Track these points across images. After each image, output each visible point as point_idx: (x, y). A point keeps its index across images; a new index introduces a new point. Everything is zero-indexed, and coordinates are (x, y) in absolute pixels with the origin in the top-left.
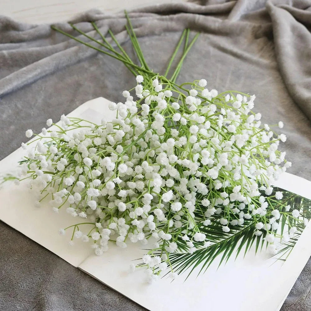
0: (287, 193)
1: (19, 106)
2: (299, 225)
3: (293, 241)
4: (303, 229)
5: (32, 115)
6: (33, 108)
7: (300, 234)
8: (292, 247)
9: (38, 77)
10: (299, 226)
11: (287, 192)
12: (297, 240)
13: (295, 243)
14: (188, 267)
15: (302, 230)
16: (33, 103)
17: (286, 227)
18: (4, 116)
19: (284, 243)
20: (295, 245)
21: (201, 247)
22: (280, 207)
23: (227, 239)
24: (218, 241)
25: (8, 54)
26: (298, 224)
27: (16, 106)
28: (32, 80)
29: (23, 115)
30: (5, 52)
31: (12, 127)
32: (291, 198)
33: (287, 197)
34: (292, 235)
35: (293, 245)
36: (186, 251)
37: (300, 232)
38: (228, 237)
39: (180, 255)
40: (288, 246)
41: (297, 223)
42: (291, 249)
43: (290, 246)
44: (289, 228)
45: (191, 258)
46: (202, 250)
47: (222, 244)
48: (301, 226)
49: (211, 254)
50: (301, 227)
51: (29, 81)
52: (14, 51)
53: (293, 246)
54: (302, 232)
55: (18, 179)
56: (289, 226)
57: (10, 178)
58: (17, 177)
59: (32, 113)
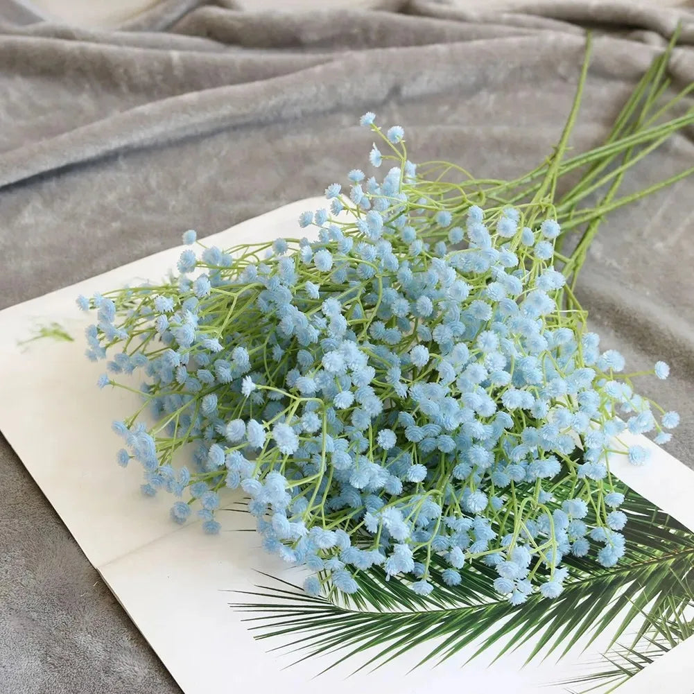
0: (687, 537)
1: (153, 182)
2: (676, 625)
3: (638, 660)
4: (680, 640)
5: (170, 208)
6: (178, 193)
7: (667, 650)
8: (628, 676)
9: (224, 124)
10: (675, 627)
11: (686, 535)
12: (650, 661)
13: (642, 668)
14: (344, 645)
15: (676, 641)
16: (184, 182)
17: (639, 620)
18: (111, 197)
19: (611, 659)
20: (638, 671)
21: (398, 607)
22: (648, 567)
23: (474, 607)
24: (449, 606)
25: (182, 59)
26: (674, 623)
27: (146, 179)
28: (207, 129)
29: (150, 203)
30: (175, 55)
31: (116, 225)
32: (691, 552)
33: (681, 545)
34: (643, 647)
35: (632, 671)
36: (359, 607)
37: (667, 645)
38: (477, 603)
39: (339, 611)
40: (619, 669)
41: (672, 618)
42: (625, 678)
43: (625, 671)
44: (645, 628)
45: (360, 628)
46: (398, 615)
47: (454, 615)
48: (680, 630)
49: (414, 632)
50: (676, 633)
51: (200, 130)
53: (631, 675)
54: (674, 644)
55: (71, 339)
56: (646, 621)
57: (55, 332)
58: (72, 336)
59: (174, 203)
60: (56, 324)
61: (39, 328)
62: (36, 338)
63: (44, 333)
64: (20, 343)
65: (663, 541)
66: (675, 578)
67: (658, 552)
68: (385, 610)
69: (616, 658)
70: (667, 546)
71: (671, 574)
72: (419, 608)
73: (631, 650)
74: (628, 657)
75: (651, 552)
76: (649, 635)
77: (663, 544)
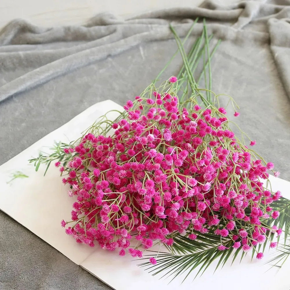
0: (285, 200)
1: (31, 104)
5: (43, 114)
6: (43, 107)
8: (288, 254)
9: (50, 78)
11: (284, 200)
14: (186, 269)
16: (44, 103)
18: (17, 114)
19: (280, 250)
21: (198, 250)
23: (224, 243)
24: (216, 245)
25: (24, 55)
27: (28, 104)
28: (44, 81)
29: (34, 113)
30: (21, 53)
31: (24, 125)
32: (288, 206)
33: (284, 204)
34: (288, 243)
35: (289, 252)
36: (184, 254)
38: (225, 242)
39: (178, 257)
40: (284, 253)
42: (287, 255)
43: (286, 253)
44: (286, 236)
45: (188, 262)
46: (199, 253)
49: (208, 258)
51: (42, 81)
52: (29, 52)
55: (27, 177)
56: (285, 234)
57: (20, 175)
58: (27, 175)
59: (43, 112)
60: (19, 172)
61: (13, 175)
62: (13, 179)
63: (15, 176)
64: (7, 183)
65: (278, 204)
66: (287, 216)
67: (278, 208)
68: (194, 252)
69: (281, 249)
70: (280, 205)
71: (285, 215)
72: (206, 249)
73: (285, 245)
74: (285, 247)
75: (276, 209)
76: (288, 238)
77: (278, 205)
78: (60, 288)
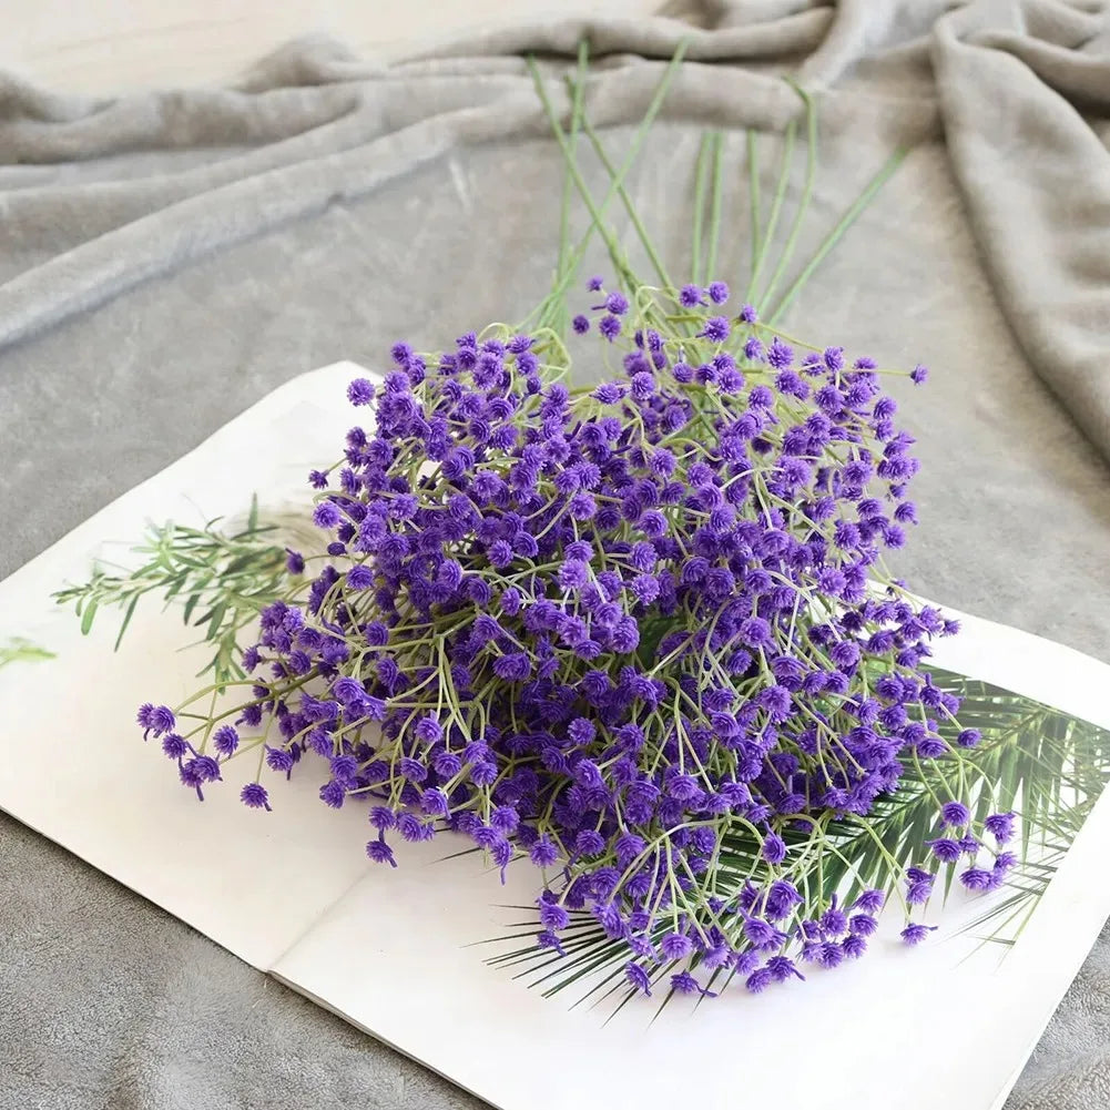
0: (1018, 703)
1: (49, 387)
2: (1060, 815)
3: (1040, 872)
4: (1075, 833)
5: (96, 424)
6: (97, 399)
7: (1066, 850)
8: (1035, 897)
9: (118, 287)
10: (1060, 819)
11: (1015, 700)
12: (1053, 870)
13: (1048, 881)
15: (1070, 835)
16: (98, 381)
20: (1046, 887)
22: (991, 753)
26: (1056, 814)
27: (37, 389)
28: (95, 298)
29: (61, 422)
31: (25, 466)
32: (1031, 720)
33: (1015, 715)
34: (1036, 854)
35: (1040, 888)
40: (1020, 891)
41: (1052, 808)
42: (1034, 900)
43: (1031, 891)
44: (1027, 832)
48: (1068, 821)
50: (1066, 825)
51: (85, 302)
52: (32, 193)
53: (1040, 893)
54: (1071, 840)
55: (51, 655)
56: (1024, 822)
57: (24, 651)
58: (49, 649)
59: (97, 414)
60: (17, 639)
63: (6, 656)
65: (991, 716)
66: (1029, 758)
67: (993, 731)
69: (1012, 878)
70: (1000, 720)
71: (1022, 753)
73: (1024, 863)
74: (1026, 872)
75: (985, 734)
76: (1036, 836)
77: (993, 719)
78: (200, 1062)
